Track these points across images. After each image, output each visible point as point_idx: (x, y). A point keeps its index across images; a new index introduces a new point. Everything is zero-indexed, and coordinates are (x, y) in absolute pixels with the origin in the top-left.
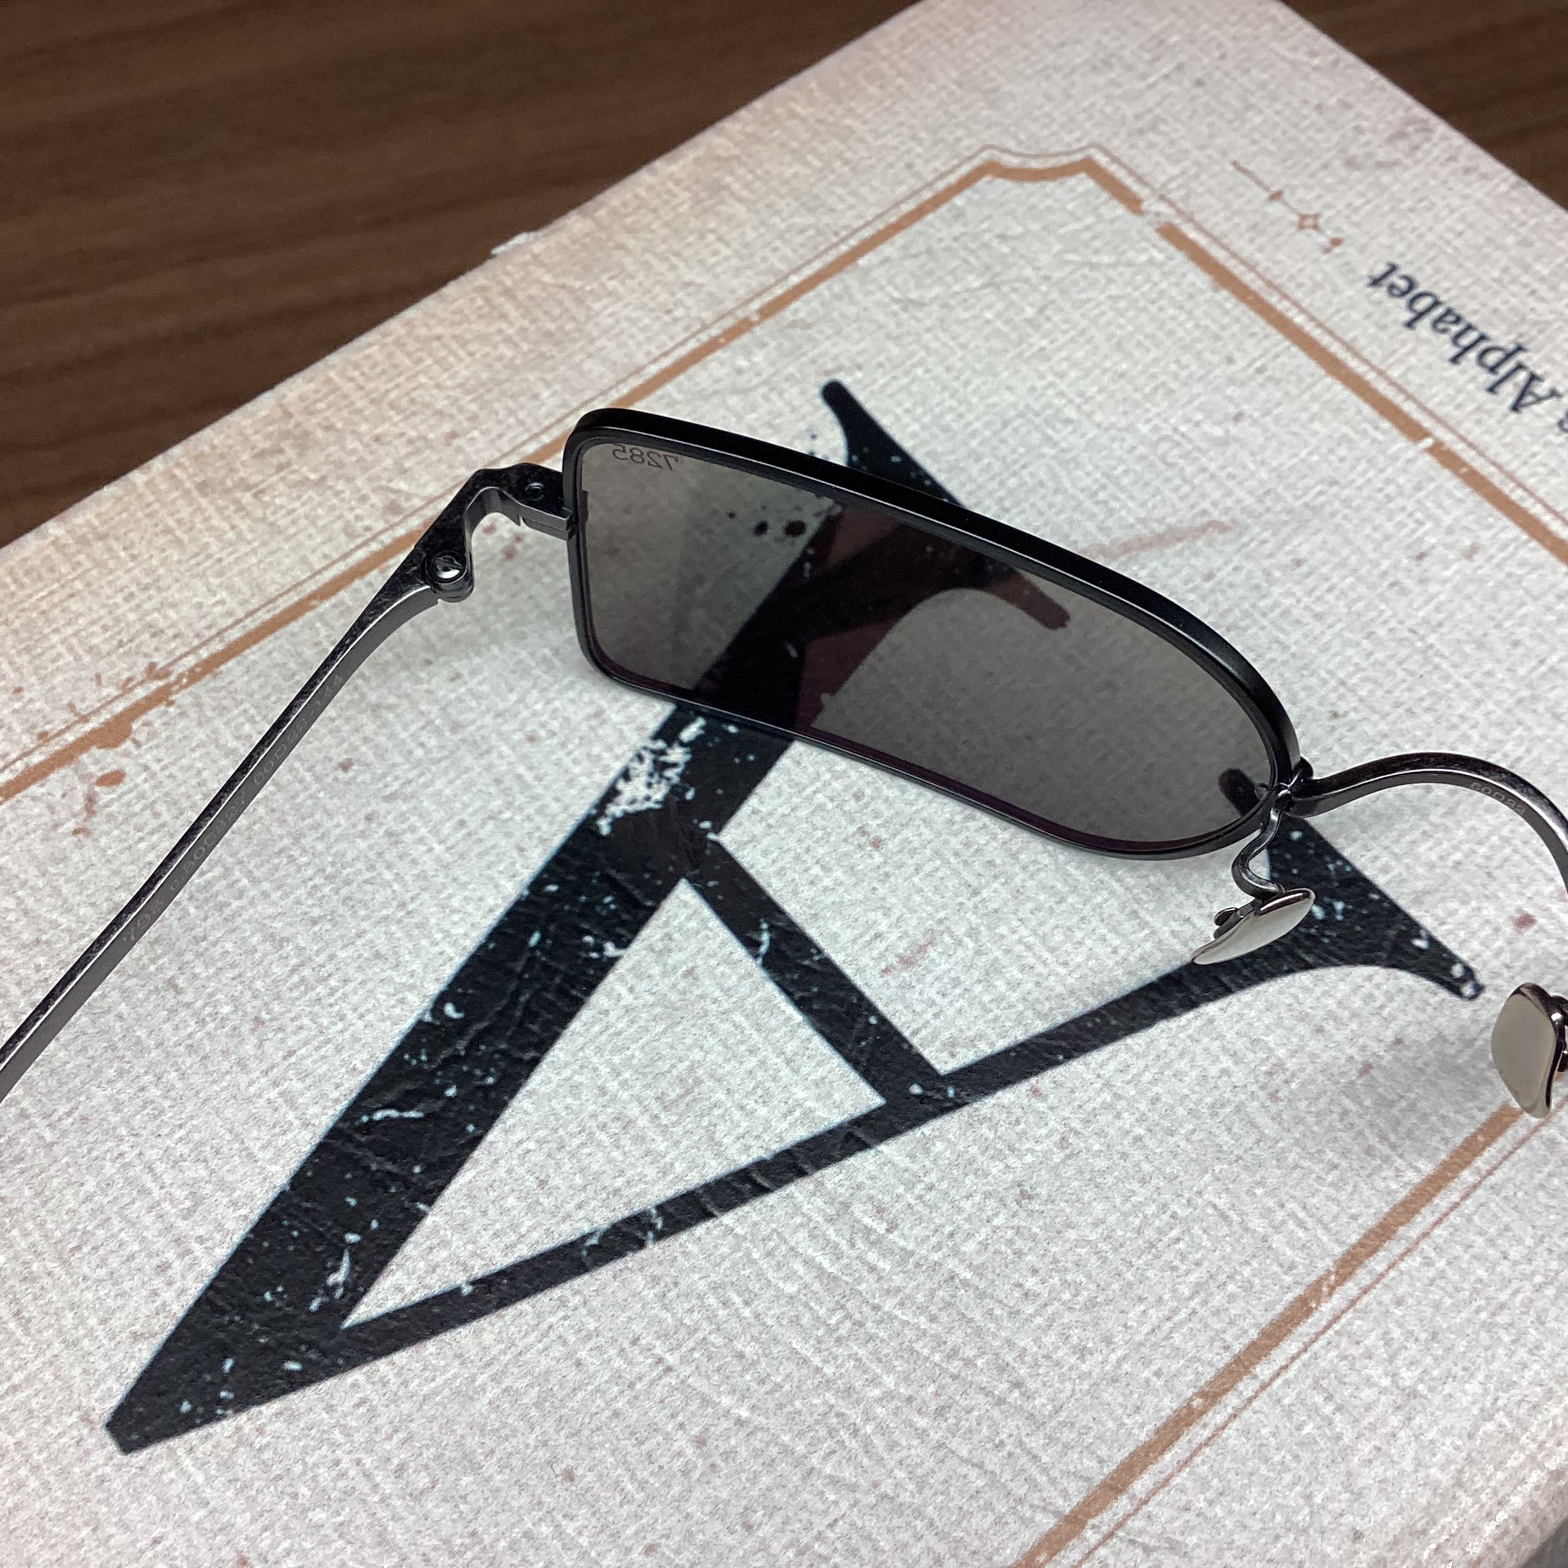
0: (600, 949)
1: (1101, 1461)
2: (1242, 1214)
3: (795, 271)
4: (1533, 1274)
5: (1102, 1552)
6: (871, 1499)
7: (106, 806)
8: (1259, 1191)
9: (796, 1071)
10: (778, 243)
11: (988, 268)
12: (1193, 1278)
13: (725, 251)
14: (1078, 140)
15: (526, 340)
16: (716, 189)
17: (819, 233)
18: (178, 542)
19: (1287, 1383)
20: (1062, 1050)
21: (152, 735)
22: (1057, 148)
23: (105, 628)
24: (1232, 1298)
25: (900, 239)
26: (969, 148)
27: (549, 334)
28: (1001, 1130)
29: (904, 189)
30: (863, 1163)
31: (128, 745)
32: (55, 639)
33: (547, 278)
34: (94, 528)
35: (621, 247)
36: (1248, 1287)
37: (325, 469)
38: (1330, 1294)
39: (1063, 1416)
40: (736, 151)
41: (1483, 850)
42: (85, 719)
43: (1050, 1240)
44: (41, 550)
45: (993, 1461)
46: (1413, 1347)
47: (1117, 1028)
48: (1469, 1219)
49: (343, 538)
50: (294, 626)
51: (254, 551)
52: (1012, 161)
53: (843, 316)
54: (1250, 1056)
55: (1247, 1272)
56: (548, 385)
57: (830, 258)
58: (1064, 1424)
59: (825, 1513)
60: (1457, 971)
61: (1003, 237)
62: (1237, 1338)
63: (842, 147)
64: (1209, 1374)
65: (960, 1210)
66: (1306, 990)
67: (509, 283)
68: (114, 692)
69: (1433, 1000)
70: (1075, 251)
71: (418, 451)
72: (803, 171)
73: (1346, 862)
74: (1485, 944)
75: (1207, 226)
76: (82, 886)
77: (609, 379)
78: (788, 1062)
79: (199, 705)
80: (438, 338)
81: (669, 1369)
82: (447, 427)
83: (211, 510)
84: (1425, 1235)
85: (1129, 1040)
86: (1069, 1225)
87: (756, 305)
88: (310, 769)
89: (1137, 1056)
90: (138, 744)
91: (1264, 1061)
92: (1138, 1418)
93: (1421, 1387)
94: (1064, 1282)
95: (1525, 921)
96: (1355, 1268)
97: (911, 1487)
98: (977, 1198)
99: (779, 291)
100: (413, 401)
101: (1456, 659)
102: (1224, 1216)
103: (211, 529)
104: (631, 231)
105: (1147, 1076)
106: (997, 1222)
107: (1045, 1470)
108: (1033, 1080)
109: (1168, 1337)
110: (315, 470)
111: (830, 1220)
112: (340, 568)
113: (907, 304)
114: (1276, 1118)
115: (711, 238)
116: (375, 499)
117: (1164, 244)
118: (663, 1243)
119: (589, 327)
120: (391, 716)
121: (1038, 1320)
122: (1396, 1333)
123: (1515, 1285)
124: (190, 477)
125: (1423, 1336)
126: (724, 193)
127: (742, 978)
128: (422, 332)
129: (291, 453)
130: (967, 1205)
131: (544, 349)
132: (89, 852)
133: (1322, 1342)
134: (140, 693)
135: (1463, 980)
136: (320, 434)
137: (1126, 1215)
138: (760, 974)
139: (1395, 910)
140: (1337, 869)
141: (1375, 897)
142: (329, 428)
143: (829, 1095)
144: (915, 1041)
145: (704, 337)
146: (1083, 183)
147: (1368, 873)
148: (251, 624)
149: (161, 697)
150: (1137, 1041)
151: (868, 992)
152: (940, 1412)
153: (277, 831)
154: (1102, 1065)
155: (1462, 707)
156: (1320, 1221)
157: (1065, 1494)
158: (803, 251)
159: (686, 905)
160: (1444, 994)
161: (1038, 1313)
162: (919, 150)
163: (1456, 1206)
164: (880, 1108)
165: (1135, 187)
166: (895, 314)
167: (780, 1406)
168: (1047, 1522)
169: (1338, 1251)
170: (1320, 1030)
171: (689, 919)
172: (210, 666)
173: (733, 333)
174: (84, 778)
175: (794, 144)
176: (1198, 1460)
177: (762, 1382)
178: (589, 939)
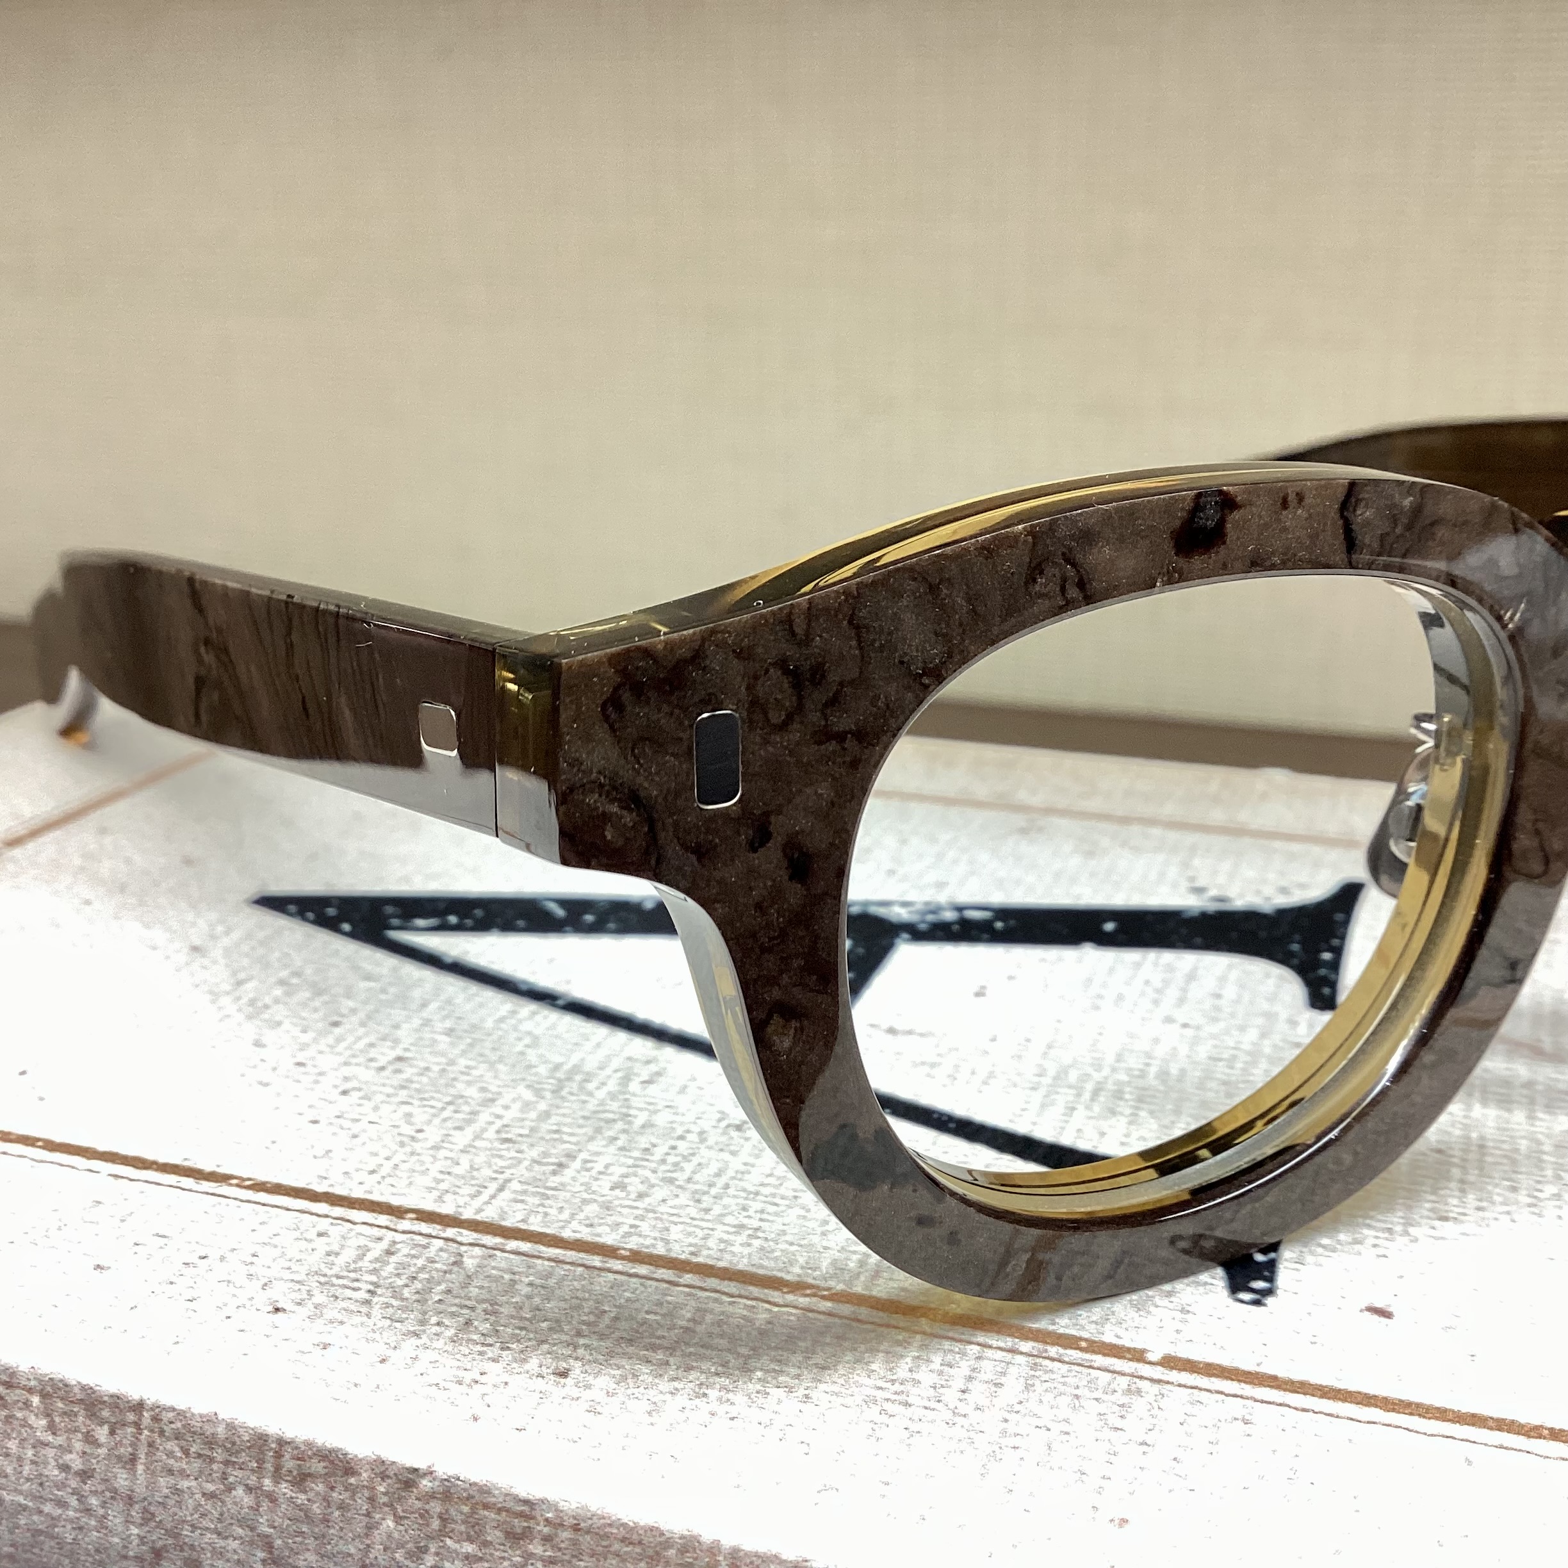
1: (524, 1221)
5: (439, 1242)
6: (407, 1132)
12: (747, 1221)
19: (690, 1294)
24: (748, 1244)
36: (765, 1250)
38: (806, 1295)
39: (552, 1192)
45: (485, 1172)
48: (981, 1358)
58: (545, 1195)
62: (709, 1256)
64: (660, 1251)
92: (582, 1228)
95: (1381, 1312)
96: (848, 1302)
97: (430, 1144)
107: (494, 1196)
109: (676, 1223)
118: (546, 1009)
121: (630, 1161)
123: (936, 1405)
133: (752, 1303)
152: (507, 1140)
157: (479, 1211)
161: (637, 1158)
163: (987, 1346)
168: (446, 1210)
169: (856, 1289)
176: (568, 1266)
177: (468, 1068)
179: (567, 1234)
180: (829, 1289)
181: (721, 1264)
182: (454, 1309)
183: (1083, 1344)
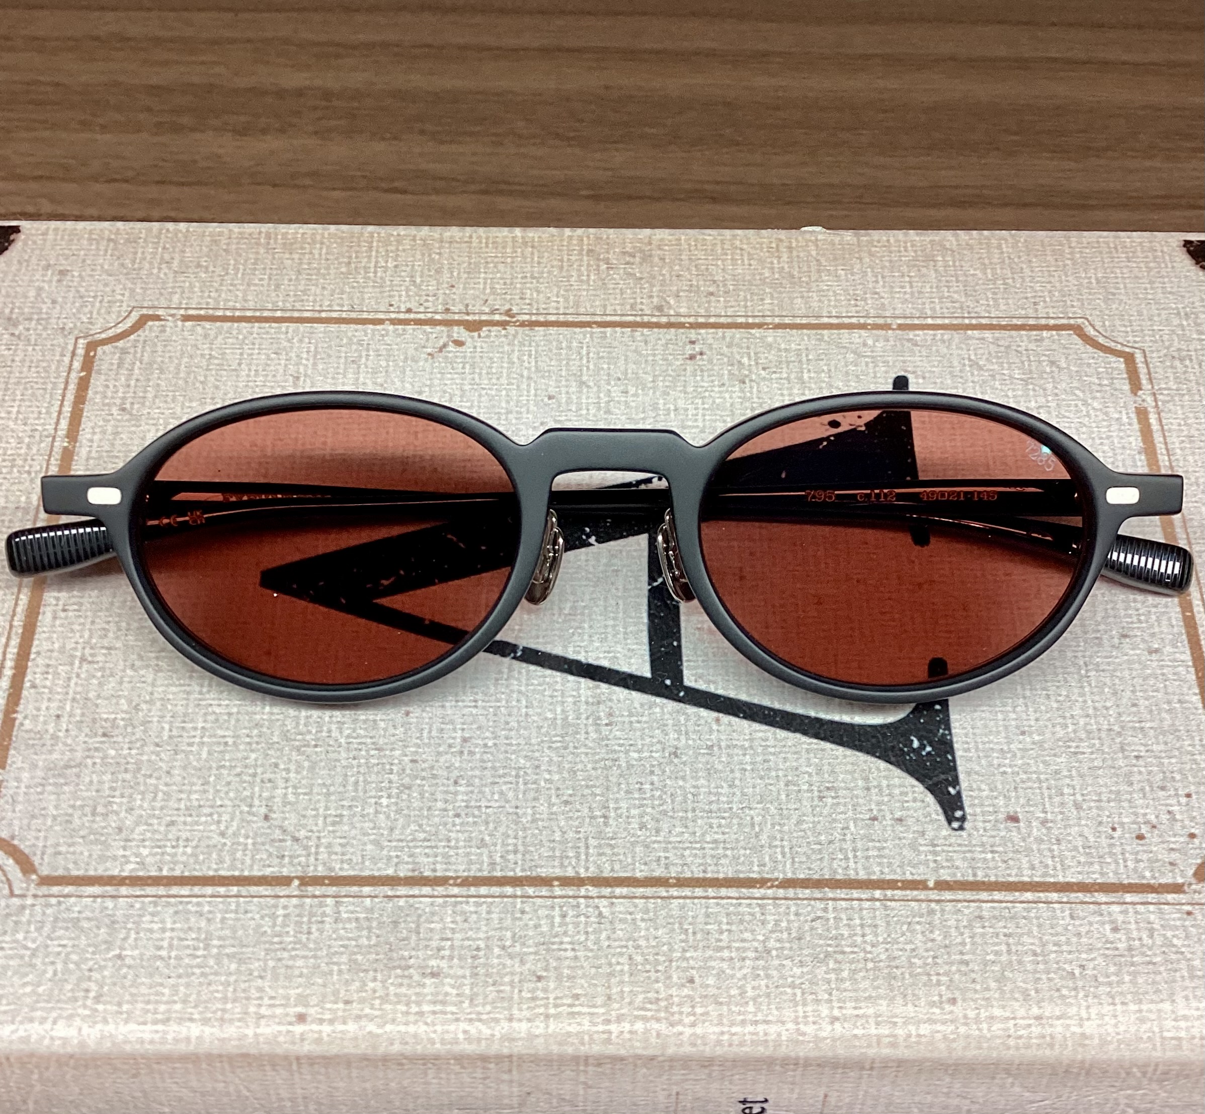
0: (589, 536)
1: (612, 870)
2: (761, 830)
3: (932, 317)
4: (870, 952)
5: (582, 900)
6: (511, 810)
7: (449, 352)
8: (777, 827)
9: (625, 639)
10: (937, 300)
11: (1031, 372)
12: (716, 836)
13: (908, 290)
14: (1135, 342)
15: (779, 273)
16: (930, 259)
17: (962, 308)
18: (562, 268)
19: (718, 904)
20: (744, 712)
21: (488, 336)
22: (1120, 340)
23: (505, 284)
24: (726, 856)
25: (997, 334)
26: (1074, 313)
27: (793, 277)
28: (689, 723)
29: (1023, 312)
30: (620, 693)
31: (476, 334)
32: (482, 275)
33: (814, 253)
34: (533, 241)
35: (860, 259)
36: (736, 858)
37: (646, 275)
38: (769, 888)
39: (613, 842)
40: (954, 248)
41: (1024, 776)
42: (468, 314)
43: (670, 778)
44: (506, 237)
45: (571, 835)
46: (785, 935)
47: (777, 722)
48: (861, 909)
49: (628, 307)
50: (578, 330)
51: (588, 290)
52: (1091, 332)
53: (937, 351)
54: (826, 776)
55: (742, 852)
56: (772, 298)
57: (955, 322)
58: (611, 845)
59: (489, 801)
60: (958, 814)
61: (1052, 363)
62: (713, 872)
63: (1010, 275)
64: (688, 875)
65: (643, 739)
66: (878, 769)
67: (794, 245)
68: (487, 310)
69: (934, 816)
70: (1083, 391)
71: (690, 291)
72: (980, 275)
73: (950, 734)
74: (983, 813)
75: (1164, 421)
76: (414, 376)
77: (803, 311)
78: (625, 633)
79: (515, 336)
80: (741, 249)
81: (476, 707)
82: (711, 289)
83: (585, 263)
84: (834, 899)
85: (778, 731)
86: (683, 778)
87: (899, 321)
88: (536, 390)
89: (776, 739)
90: (479, 336)
91: (829, 782)
92: (643, 867)
93: (774, 953)
94: (660, 797)
95: (1014, 819)
96: (789, 887)
97: (529, 818)
98: (655, 740)
99: (916, 322)
100: (707, 269)
101: (1095, 690)
102: (753, 825)
103: (579, 270)
104: (871, 254)
105: (772, 750)
106: (654, 754)
107: (587, 855)
108: (721, 715)
109: (685, 849)
110: (641, 273)
111: (587, 703)
112: (617, 319)
113: (974, 364)
114: (813, 808)
115: (907, 279)
116: (655, 300)
117: (1133, 416)
118: (515, 662)
119: (814, 285)
120: (585, 390)
121: (637, 802)
122: (784, 924)
123: (856, 949)
124: (589, 245)
125: (794, 935)
126: (932, 263)
127: (636, 588)
128: (738, 243)
129: (637, 260)
130: (648, 740)
131: (784, 282)
132: (427, 366)
133: (748, 901)
134: (497, 317)
135: (957, 819)
136: (656, 259)
137: (710, 793)
138: (646, 593)
139: (955, 769)
140: (943, 735)
141: (950, 757)
142: (662, 259)
143: (630, 658)
144: (685, 664)
145: (862, 321)
146: (1120, 364)
147: (956, 746)
148: (562, 318)
149: (503, 324)
150: (782, 734)
151: (683, 631)
152: (566, 803)
153: (504, 405)
154: (756, 731)
155: (1077, 712)
156: (793, 858)
157: (587, 869)
158: (945, 311)
159: (639, 544)
160: (942, 818)
161: (639, 799)
162: (1048, 299)
163: (860, 900)
164: (646, 678)
165: (1144, 381)
166: (964, 365)
167: (506, 752)
168: (570, 873)
169: (790, 875)
170: (868, 789)
171: (635, 551)
172: (532, 324)
173: (876, 327)
174: (449, 336)
175: (986, 261)
176: (652, 901)
177: (507, 738)
178: (587, 530)
179: (638, 875)
180: (777, 879)
181: (721, 876)
182: (619, 950)
183: (900, 884)
